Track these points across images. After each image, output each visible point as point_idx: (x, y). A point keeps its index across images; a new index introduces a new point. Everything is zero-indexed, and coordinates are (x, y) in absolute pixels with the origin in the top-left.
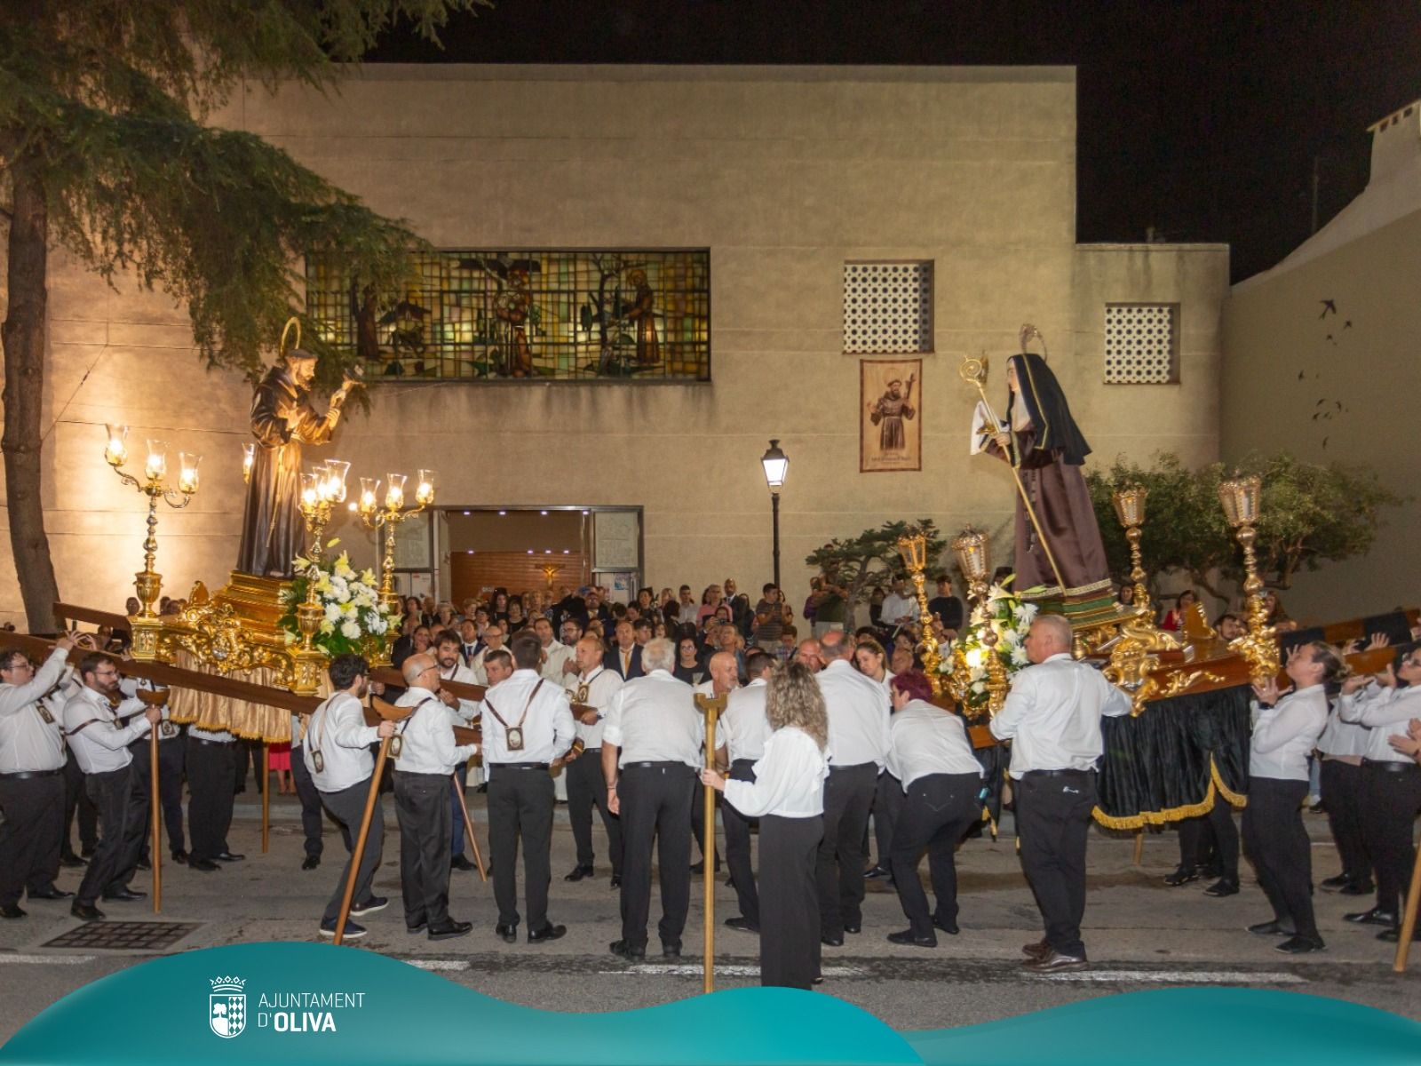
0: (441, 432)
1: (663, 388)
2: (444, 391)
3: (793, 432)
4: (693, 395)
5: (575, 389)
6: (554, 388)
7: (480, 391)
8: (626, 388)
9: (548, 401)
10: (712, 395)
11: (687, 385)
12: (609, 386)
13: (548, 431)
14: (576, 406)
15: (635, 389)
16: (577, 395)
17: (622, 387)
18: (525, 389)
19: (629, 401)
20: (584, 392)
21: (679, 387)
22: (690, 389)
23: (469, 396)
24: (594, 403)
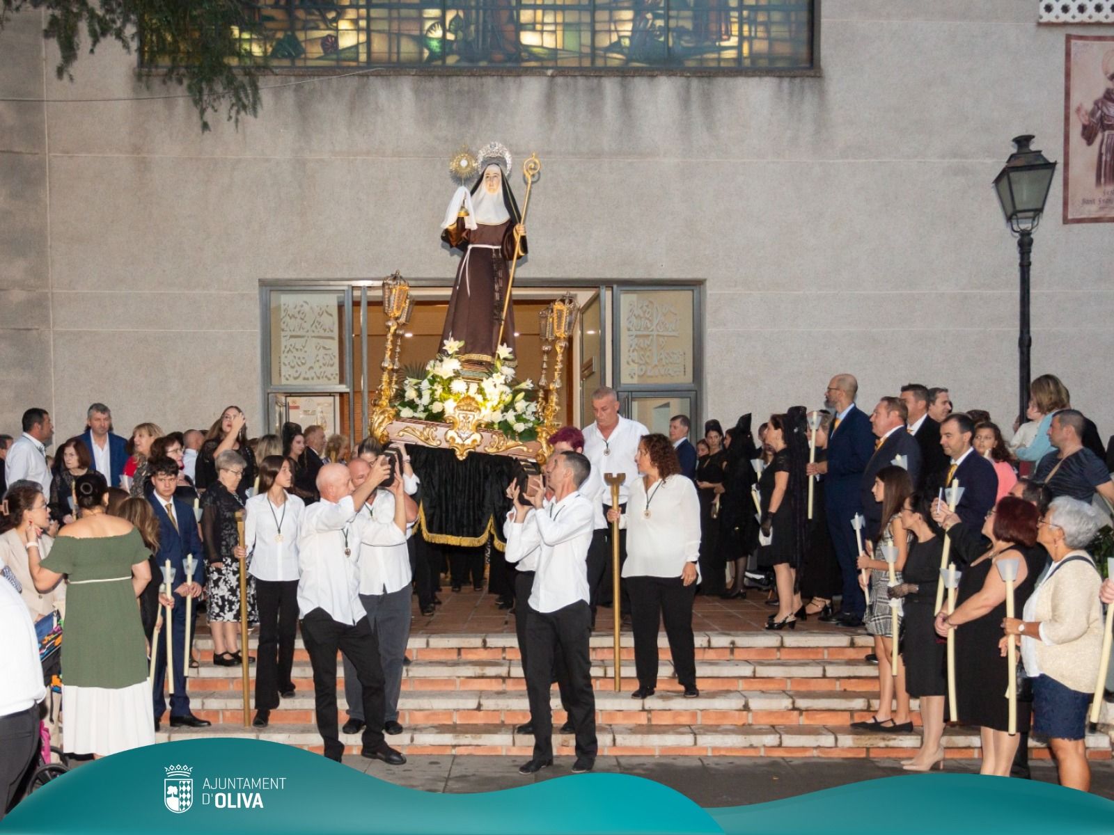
0: (368, 153)
1: (740, 81)
2: (375, 83)
3: (955, 156)
4: (791, 94)
5: (595, 81)
6: (560, 80)
7: (436, 84)
8: (679, 81)
9: (549, 101)
10: (822, 94)
11: (780, 77)
12: (652, 76)
13: (549, 153)
14: (595, 110)
15: (695, 83)
16: (597, 92)
17: (673, 78)
18: (510, 81)
19: (685, 102)
20: (610, 86)
21: (767, 79)
22: (786, 83)
23: (417, 91)
24: (626, 105)
